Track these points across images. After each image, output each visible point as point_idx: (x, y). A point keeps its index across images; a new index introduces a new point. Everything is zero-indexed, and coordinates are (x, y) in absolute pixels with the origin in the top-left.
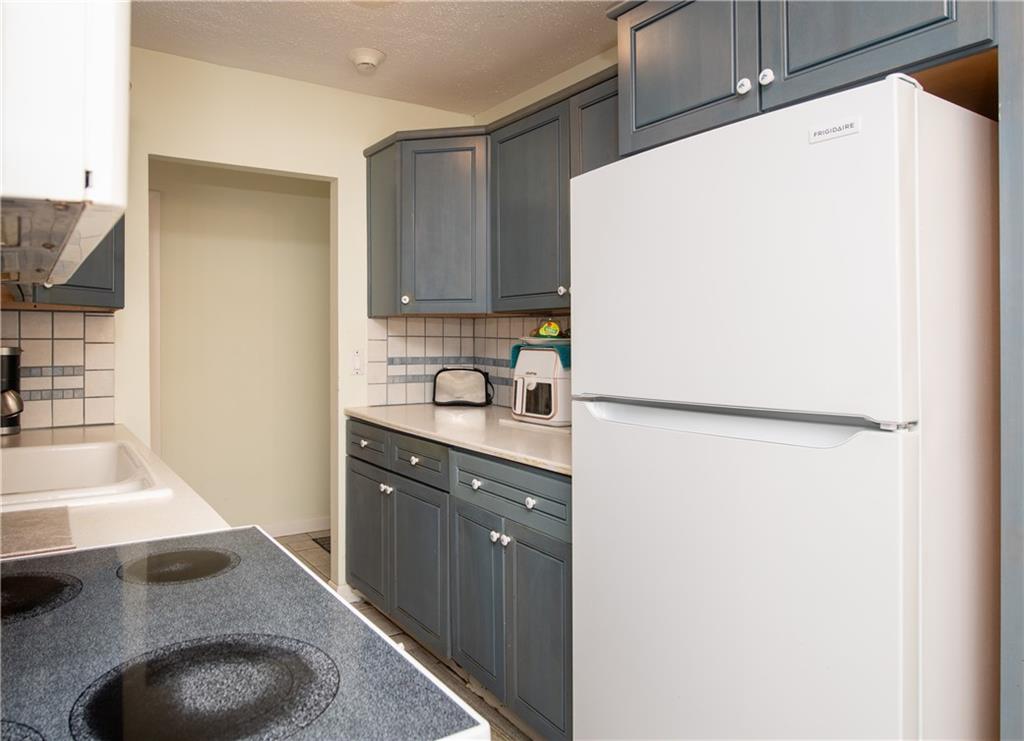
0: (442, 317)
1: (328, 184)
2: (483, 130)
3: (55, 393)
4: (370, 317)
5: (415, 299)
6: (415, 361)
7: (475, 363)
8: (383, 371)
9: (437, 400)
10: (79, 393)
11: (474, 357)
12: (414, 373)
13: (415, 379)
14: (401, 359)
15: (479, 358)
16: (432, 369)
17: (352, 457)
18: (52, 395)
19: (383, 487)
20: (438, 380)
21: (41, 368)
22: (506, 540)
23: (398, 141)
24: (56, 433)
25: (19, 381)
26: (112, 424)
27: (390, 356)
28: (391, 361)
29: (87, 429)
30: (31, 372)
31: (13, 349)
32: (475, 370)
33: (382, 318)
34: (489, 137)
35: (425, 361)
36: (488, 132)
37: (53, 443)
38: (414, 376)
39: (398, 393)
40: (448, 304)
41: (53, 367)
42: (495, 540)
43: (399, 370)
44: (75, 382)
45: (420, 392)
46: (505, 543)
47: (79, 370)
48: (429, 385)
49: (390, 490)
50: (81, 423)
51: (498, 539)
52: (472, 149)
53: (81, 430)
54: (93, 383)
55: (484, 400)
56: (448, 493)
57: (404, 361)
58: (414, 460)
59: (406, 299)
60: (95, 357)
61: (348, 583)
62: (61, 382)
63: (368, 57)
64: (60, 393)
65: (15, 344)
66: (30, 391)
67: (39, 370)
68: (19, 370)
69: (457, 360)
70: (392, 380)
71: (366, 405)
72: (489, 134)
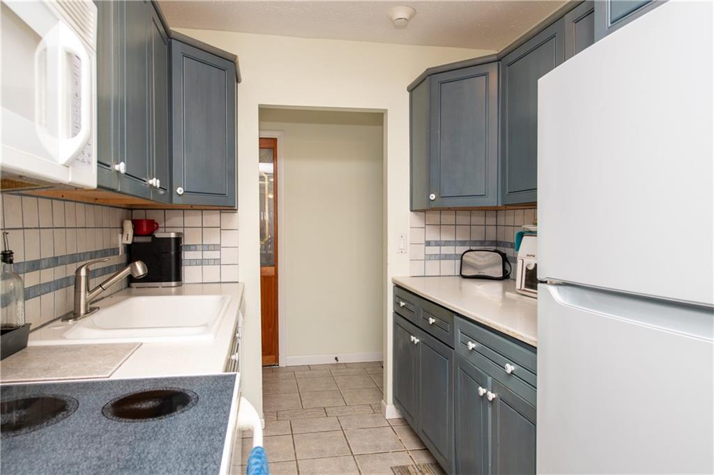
0: (470, 210)
1: (382, 114)
2: (495, 58)
3: (204, 261)
4: (412, 211)
5: (440, 196)
6: (447, 243)
7: (497, 245)
8: (421, 251)
9: (463, 274)
10: (217, 262)
11: (497, 241)
12: (446, 253)
13: (447, 257)
14: (436, 241)
15: (501, 242)
16: (460, 250)
17: (396, 313)
18: (202, 262)
19: (413, 338)
20: (464, 257)
21: (196, 245)
22: (491, 396)
23: (429, 75)
24: (204, 287)
25: (181, 253)
26: (237, 282)
27: (427, 240)
28: (428, 244)
29: (222, 285)
30: (189, 248)
31: (178, 234)
32: (496, 251)
33: (421, 211)
34: (500, 62)
35: (455, 243)
36: (499, 59)
37: (202, 293)
38: (446, 255)
39: (433, 268)
40: (465, 200)
41: (202, 245)
42: (481, 394)
43: (434, 250)
44: (215, 255)
45: (451, 267)
46: (490, 399)
47: (217, 247)
48: (458, 262)
49: (417, 341)
50: (219, 281)
51: (484, 394)
52: (486, 74)
53: (219, 285)
54: (226, 255)
55: (501, 275)
56: (454, 349)
57: (438, 244)
58: (432, 321)
59: (433, 197)
60: (227, 239)
61: (394, 404)
62: (208, 255)
63: (401, 13)
64: (207, 261)
65: (181, 230)
66: (190, 260)
67: (194, 247)
68: (181, 247)
69: (482, 243)
70: (429, 257)
71: (408, 275)
72: (500, 60)
